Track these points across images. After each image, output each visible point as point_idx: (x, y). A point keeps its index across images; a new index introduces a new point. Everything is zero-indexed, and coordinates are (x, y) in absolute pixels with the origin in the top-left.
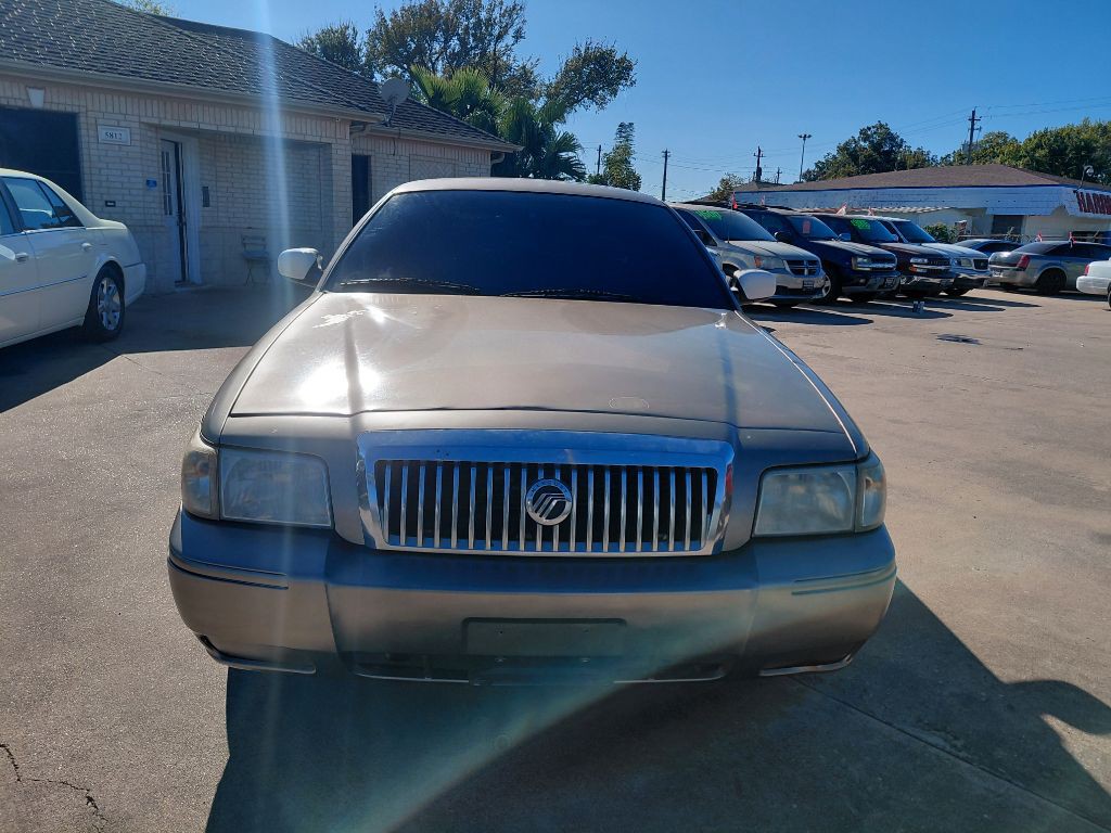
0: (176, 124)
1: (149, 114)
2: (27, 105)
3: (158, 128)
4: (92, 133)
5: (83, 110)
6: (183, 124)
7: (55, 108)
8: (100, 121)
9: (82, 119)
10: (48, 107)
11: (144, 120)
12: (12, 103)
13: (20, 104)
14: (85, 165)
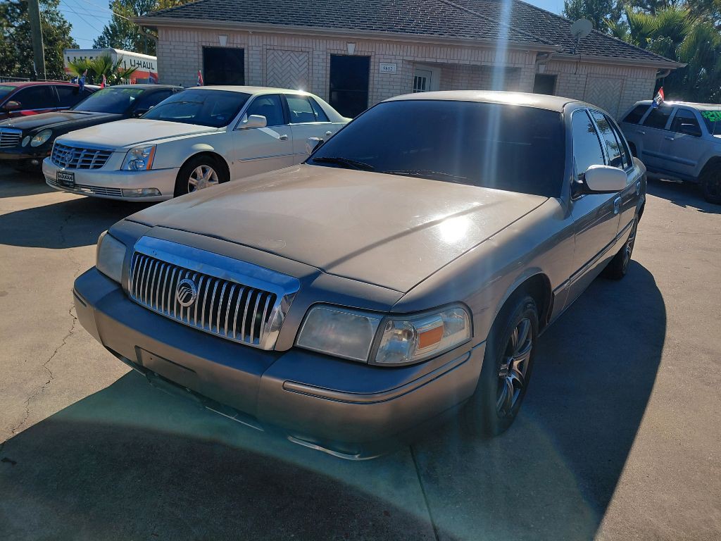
0: (423, 60)
1: (409, 54)
2: (346, 53)
3: (414, 63)
4: (376, 68)
5: (373, 54)
6: (428, 60)
7: (359, 54)
8: (381, 61)
9: (372, 60)
10: (356, 53)
11: (405, 58)
12: (339, 52)
13: (343, 53)
14: (371, 86)
